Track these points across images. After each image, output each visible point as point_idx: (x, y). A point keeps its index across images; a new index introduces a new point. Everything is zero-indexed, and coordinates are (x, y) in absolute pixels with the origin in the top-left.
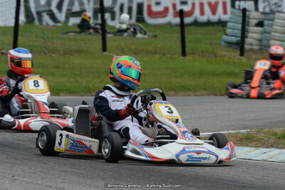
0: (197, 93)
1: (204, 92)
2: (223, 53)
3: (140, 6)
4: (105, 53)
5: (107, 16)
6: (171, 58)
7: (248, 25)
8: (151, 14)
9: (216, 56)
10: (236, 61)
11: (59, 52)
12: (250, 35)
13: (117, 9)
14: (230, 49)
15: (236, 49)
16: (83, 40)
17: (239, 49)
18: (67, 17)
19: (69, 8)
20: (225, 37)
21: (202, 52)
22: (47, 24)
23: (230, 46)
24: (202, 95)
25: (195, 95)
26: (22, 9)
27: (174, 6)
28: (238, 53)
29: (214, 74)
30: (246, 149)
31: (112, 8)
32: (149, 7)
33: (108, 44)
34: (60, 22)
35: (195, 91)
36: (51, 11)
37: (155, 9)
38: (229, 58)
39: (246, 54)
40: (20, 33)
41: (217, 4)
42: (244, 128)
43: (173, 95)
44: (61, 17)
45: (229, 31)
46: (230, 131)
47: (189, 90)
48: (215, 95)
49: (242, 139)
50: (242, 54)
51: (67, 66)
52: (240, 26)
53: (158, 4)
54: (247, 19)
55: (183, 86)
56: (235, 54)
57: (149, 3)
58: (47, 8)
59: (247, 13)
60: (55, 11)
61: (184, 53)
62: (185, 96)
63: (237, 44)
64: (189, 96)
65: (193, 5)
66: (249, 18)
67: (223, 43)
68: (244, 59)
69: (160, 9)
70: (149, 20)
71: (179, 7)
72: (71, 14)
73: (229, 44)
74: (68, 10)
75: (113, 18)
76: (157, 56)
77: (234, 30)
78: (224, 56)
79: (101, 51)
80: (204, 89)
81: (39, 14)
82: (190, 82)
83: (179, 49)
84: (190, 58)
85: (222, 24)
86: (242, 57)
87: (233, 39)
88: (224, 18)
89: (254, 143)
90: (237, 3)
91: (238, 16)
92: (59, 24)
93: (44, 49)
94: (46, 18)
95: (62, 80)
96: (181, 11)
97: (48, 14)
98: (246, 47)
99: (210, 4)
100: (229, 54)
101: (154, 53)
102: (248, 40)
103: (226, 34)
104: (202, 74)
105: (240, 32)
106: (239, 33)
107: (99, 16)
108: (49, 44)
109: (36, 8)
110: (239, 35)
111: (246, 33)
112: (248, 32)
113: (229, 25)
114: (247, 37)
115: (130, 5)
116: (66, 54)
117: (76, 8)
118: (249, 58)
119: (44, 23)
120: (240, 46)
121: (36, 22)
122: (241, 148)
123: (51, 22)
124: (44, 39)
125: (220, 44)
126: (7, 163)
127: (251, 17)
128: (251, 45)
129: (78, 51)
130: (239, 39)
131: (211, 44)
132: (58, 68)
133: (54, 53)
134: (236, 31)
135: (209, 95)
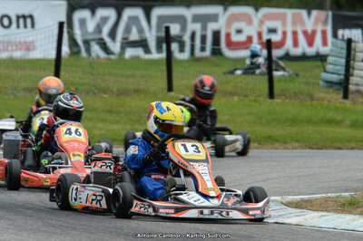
0: (288, 146)
1: (297, 145)
2: (321, 95)
3: (216, 35)
4: (172, 94)
5: (175, 46)
6: (255, 101)
7: (354, 60)
8: (230, 44)
9: (312, 98)
10: (338, 105)
11: (113, 92)
12: (356, 72)
13: (187, 38)
14: (331, 90)
15: (339, 90)
16: (143, 77)
17: (342, 90)
18: (123, 48)
19: (126, 36)
20: (325, 75)
21: (295, 93)
22: (98, 57)
23: (331, 87)
24: (296, 148)
25: (285, 148)
26: (65, 36)
27: (260, 35)
28: (341, 95)
29: (309, 121)
30: (349, 217)
31: (181, 37)
32: (228, 35)
33: (175, 83)
34: (113, 54)
35: (286, 143)
36: (102, 39)
37: (236, 38)
38: (329, 101)
39: (350, 96)
40: (62, 67)
41: (314, 32)
42: (346, 191)
43: (257, 148)
44: (115, 47)
45: (329, 67)
46: (329, 195)
47: (277, 141)
48: (311, 148)
49: (343, 205)
50: (346, 96)
51: (122, 109)
52: (343, 61)
53: (239, 31)
54: (353, 52)
55: (270, 137)
56: (336, 96)
57: (229, 31)
58: (97, 36)
59: (353, 45)
60: (107, 40)
61: (271, 95)
62: (272, 149)
63: (339, 83)
64: (276, 149)
65: (284, 34)
66: (355, 50)
67: (321, 83)
68: (348, 103)
69: (242, 38)
70: (228, 53)
71: (265, 37)
72: (127, 44)
73: (330, 84)
74: (124, 39)
75: (182, 49)
76: (236, 98)
77: (336, 66)
78: (323, 99)
79: (166, 91)
80: (297, 141)
81: (87, 43)
82: (277, 131)
83: (266, 90)
84: (279, 101)
85: (321, 58)
86: (346, 101)
87: (335, 78)
88: (324, 50)
89: (359, 210)
90: (340, 32)
91: (342, 48)
92: (113, 57)
93: (93, 88)
94: (96, 49)
95: (116, 127)
96: (269, 41)
97: (98, 43)
98: (352, 87)
99: (305, 33)
100: (329, 96)
101: (232, 94)
102: (353, 80)
103: (325, 71)
104: (294, 121)
105: (343, 68)
106: (342, 70)
107: (164, 46)
108: (100, 81)
109: (82, 36)
110: (343, 72)
111: (351, 70)
112: (353, 68)
113: (330, 59)
114: (352, 75)
115: (204, 33)
116: (121, 94)
117: (134, 36)
118: (355, 102)
119: (93, 54)
120: (344, 86)
121: (84, 54)
122: (343, 215)
123: (102, 54)
124: (93, 75)
125: (318, 84)
126: (44, 231)
127: (357, 50)
128: (357, 85)
129: (137, 91)
130: (342, 77)
131: (306, 84)
132: (111, 112)
133: (105, 93)
134: (338, 67)
135: (303, 148)
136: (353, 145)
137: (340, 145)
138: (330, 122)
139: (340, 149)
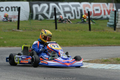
0: (93, 45)
2: (107, 29)
4: (57, 30)
6: (84, 32)
7: (118, 18)
9: (103, 30)
10: (112, 32)
11: (37, 30)
14: (110, 28)
15: (112, 28)
20: (109, 23)
21: (98, 29)
24: (96, 46)
25: (92, 46)
29: (101, 38)
35: (92, 44)
38: (109, 31)
41: (110, 10)
43: (83, 46)
45: (110, 20)
47: (90, 44)
48: (101, 46)
49: (103, 61)
50: (115, 30)
52: (114, 18)
55: (87, 43)
56: (112, 30)
61: (90, 30)
62: (88, 46)
64: (89, 46)
66: (118, 14)
67: (107, 25)
68: (115, 32)
73: (110, 26)
78: (107, 31)
79: (55, 29)
80: (96, 44)
82: (90, 41)
83: (88, 28)
84: (92, 31)
87: (112, 24)
91: (113, 14)
93: (31, 29)
98: (117, 27)
99: (107, 10)
100: (109, 30)
101: (77, 30)
102: (118, 24)
104: (96, 38)
106: (113, 21)
108: (33, 27)
113: (110, 18)
115: (77, 10)
118: (118, 31)
120: (114, 26)
128: (119, 26)
130: (114, 23)
131: (102, 26)
132: (36, 36)
133: (35, 30)
135: (98, 46)
136: (115, 44)
137: (110, 45)
138: (108, 38)
139: (110, 46)
